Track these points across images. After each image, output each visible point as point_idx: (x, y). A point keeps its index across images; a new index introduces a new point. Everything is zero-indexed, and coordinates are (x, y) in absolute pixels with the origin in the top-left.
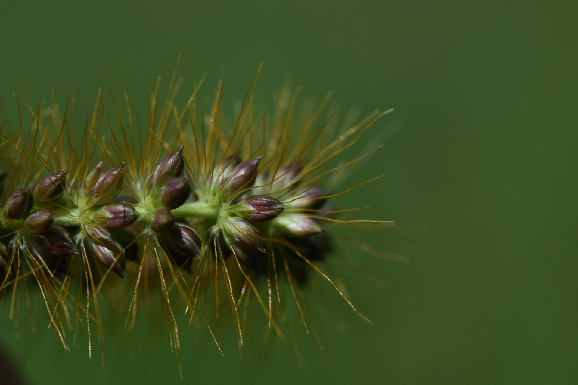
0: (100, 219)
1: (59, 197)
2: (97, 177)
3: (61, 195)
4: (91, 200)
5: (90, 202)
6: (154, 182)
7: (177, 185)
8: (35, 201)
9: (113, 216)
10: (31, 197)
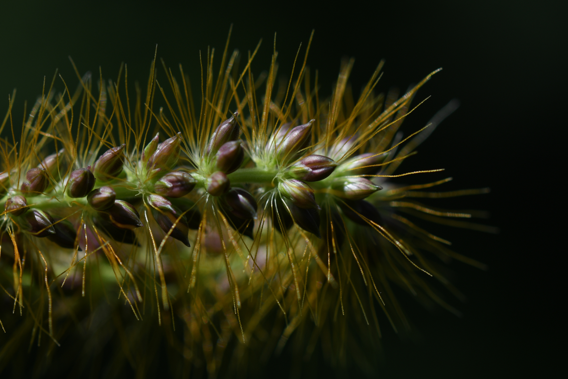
0: (160, 190)
1: (119, 171)
2: (154, 148)
3: (121, 170)
4: (150, 171)
5: (149, 173)
6: (210, 149)
7: (229, 148)
8: (96, 179)
9: (172, 185)
10: (91, 176)
